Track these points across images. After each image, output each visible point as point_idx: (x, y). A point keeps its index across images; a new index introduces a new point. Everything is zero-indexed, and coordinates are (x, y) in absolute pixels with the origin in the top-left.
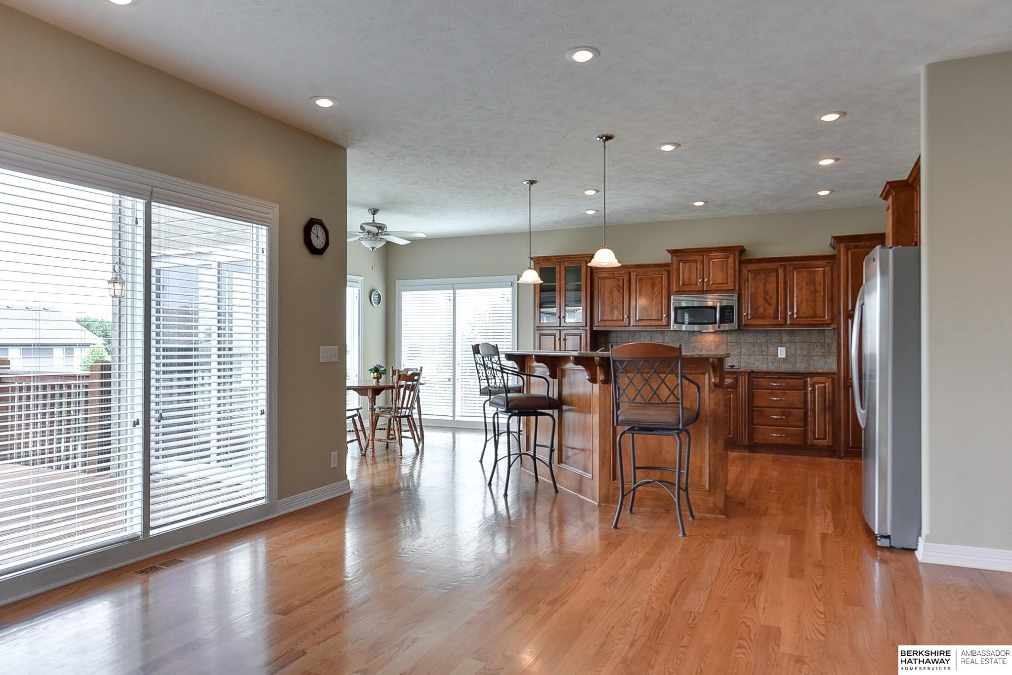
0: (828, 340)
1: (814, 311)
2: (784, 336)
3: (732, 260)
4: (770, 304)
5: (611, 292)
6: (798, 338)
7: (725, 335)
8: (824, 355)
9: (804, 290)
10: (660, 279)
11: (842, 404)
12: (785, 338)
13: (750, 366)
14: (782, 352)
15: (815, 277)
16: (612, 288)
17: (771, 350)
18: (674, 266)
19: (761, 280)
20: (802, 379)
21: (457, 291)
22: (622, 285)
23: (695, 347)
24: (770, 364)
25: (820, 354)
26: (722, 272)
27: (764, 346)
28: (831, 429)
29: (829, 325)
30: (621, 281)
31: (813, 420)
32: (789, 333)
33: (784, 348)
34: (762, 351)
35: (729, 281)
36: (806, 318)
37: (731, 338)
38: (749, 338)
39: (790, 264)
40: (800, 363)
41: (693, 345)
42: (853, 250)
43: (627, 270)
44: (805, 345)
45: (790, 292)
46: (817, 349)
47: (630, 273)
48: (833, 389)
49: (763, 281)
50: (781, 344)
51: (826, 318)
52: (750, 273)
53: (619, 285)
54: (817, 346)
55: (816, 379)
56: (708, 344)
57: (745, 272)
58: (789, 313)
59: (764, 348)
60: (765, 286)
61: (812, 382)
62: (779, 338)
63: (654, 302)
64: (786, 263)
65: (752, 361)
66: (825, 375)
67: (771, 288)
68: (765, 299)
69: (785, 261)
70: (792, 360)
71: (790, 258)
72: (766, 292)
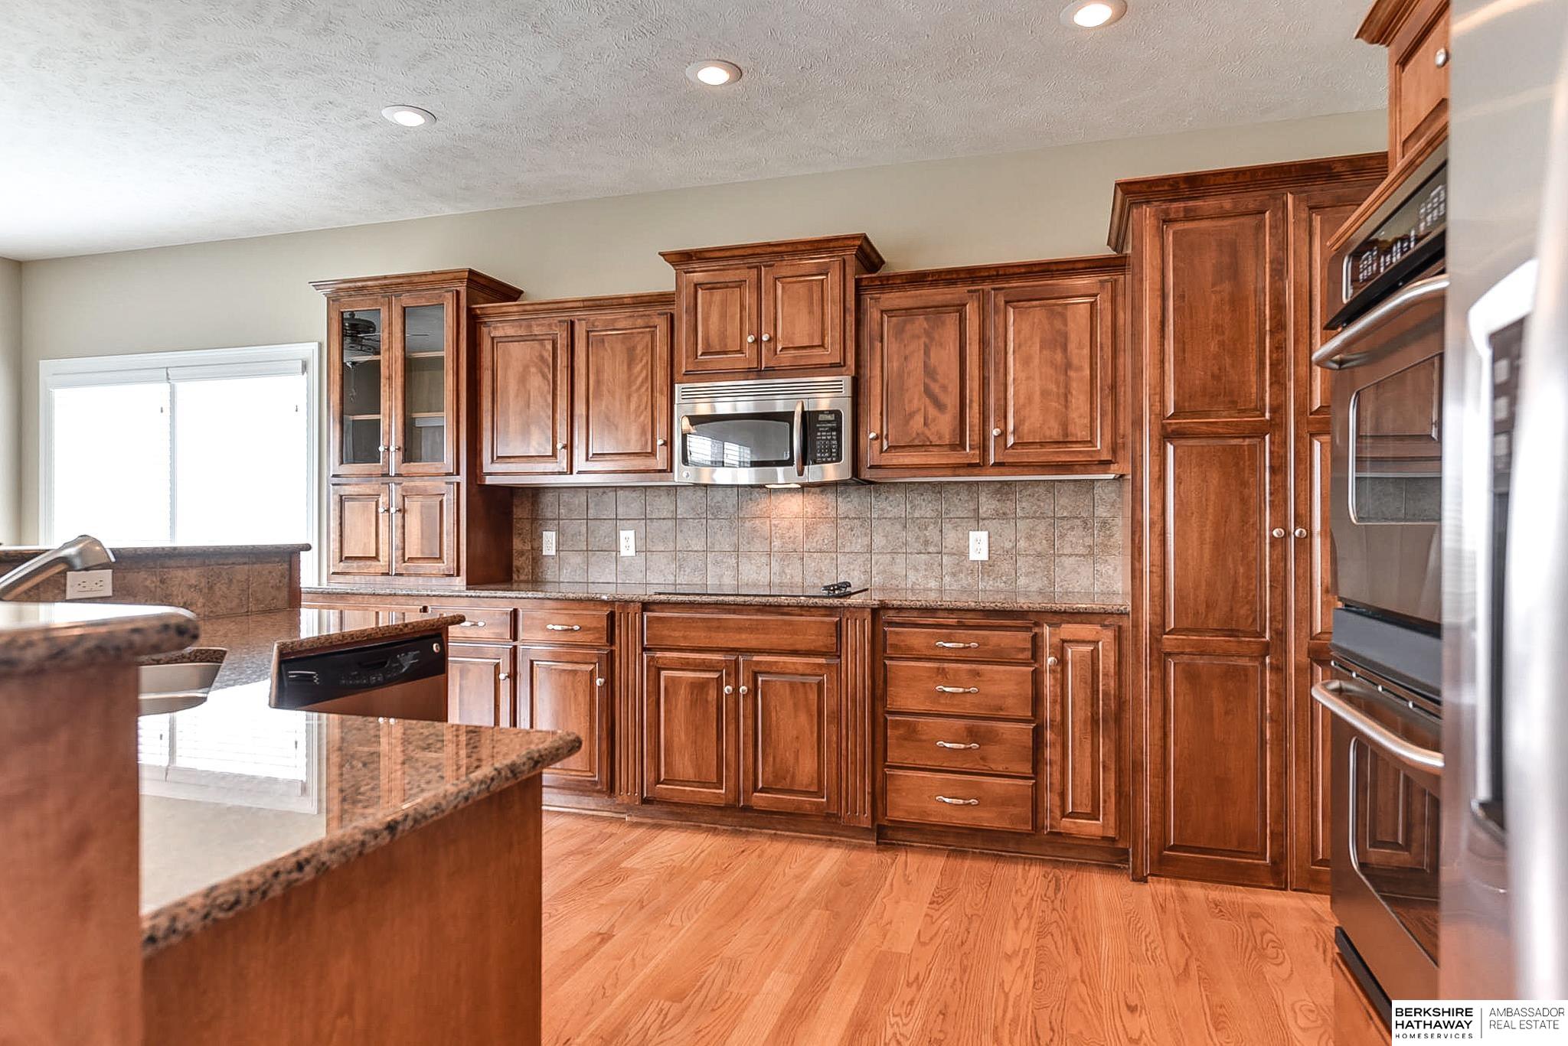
0: (1101, 512)
1: (1065, 426)
2: (983, 499)
3: (837, 278)
4: (940, 406)
5: (523, 380)
6: (1024, 505)
7: (830, 498)
8: (1090, 553)
9: (1036, 361)
10: (648, 337)
11: (1146, 708)
12: (987, 504)
13: (894, 582)
14: (978, 546)
15: (1066, 324)
16: (526, 368)
17: (951, 538)
18: (683, 302)
19: (919, 337)
20: (1028, 629)
21: (180, 386)
22: (550, 360)
23: (754, 529)
24: (947, 579)
25: (1081, 550)
26: (811, 312)
27: (932, 527)
28: (1112, 786)
29: (1105, 464)
30: (549, 347)
31: (1058, 758)
32: (997, 491)
33: (983, 535)
34: (926, 543)
35: (828, 340)
36: (1042, 444)
37: (848, 505)
38: (891, 506)
39: (994, 289)
40: (1027, 575)
41: (748, 524)
42: (1179, 226)
43: (566, 316)
44: (1042, 527)
45: (996, 371)
46: (1071, 536)
47: (572, 323)
48: (1119, 663)
49: (923, 340)
50: (977, 520)
51: (1099, 447)
52: (885, 317)
53: (542, 358)
54: (1072, 528)
55: (1069, 630)
56: (786, 523)
57: (873, 314)
58: (995, 432)
59: (932, 533)
60: (927, 353)
61: (1056, 640)
62: (972, 506)
63: (633, 406)
64: (987, 287)
65: (899, 569)
66: (1092, 618)
67: (945, 358)
68: (927, 391)
69: (984, 279)
70: (1006, 567)
71: (997, 268)
72: (930, 372)
